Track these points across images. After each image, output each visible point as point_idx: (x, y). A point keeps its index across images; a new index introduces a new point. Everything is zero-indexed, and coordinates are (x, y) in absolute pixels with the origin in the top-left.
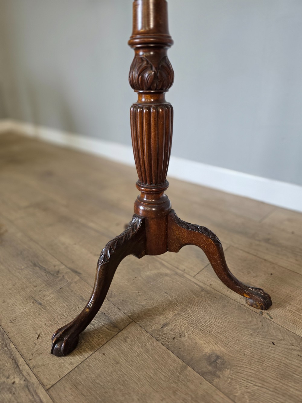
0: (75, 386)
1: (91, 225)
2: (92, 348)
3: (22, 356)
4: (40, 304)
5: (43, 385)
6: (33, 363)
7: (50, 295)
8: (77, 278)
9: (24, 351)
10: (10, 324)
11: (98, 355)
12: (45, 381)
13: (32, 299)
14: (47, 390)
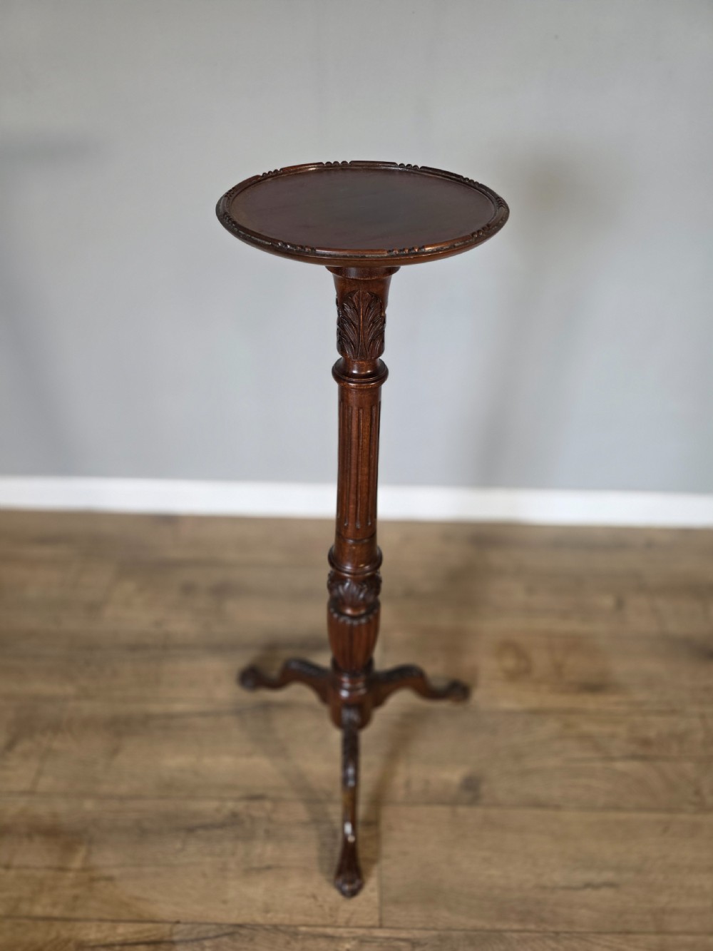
0: (396, 902)
1: (179, 707)
2: (374, 861)
3: (325, 926)
4: (269, 868)
5: (372, 927)
6: (341, 921)
7: (265, 851)
8: (268, 805)
9: (320, 921)
10: (269, 915)
11: (384, 862)
12: (370, 923)
13: (251, 871)
14: (381, 927)
